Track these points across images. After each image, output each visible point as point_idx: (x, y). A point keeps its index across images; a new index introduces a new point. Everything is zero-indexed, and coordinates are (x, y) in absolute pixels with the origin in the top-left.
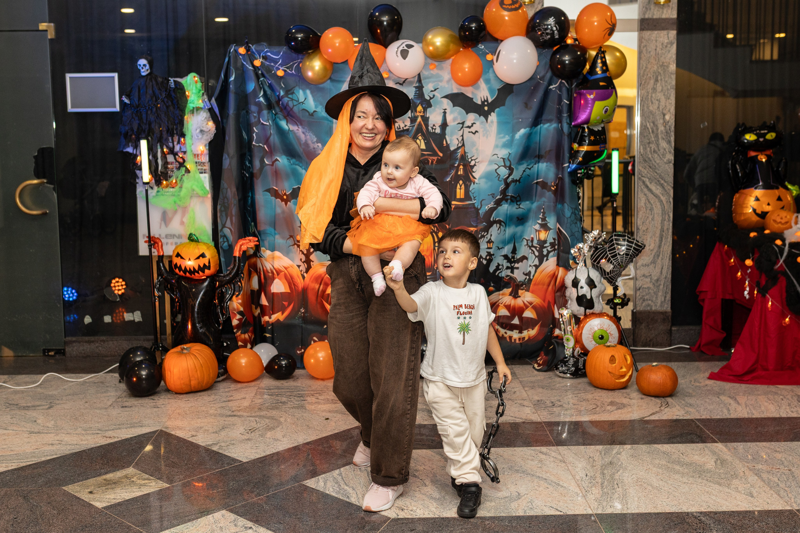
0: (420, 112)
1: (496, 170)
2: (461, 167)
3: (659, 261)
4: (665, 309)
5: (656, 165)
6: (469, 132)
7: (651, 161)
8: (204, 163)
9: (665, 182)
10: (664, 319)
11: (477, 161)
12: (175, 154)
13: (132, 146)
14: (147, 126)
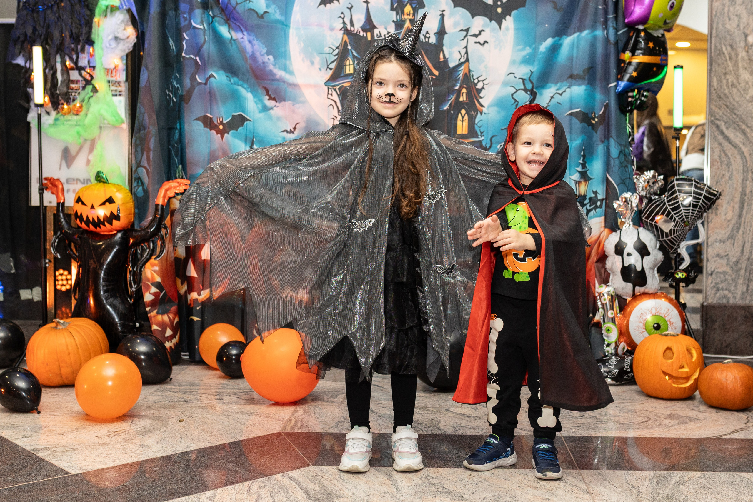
0: (408, 14)
1: (512, 95)
2: (464, 90)
3: (739, 235)
4: (747, 302)
5: (734, 103)
6: (476, 43)
7: (728, 98)
8: (119, 83)
9: (748, 127)
10: (746, 317)
11: (485, 82)
12: (80, 69)
13: (23, 56)
14: (44, 30)
